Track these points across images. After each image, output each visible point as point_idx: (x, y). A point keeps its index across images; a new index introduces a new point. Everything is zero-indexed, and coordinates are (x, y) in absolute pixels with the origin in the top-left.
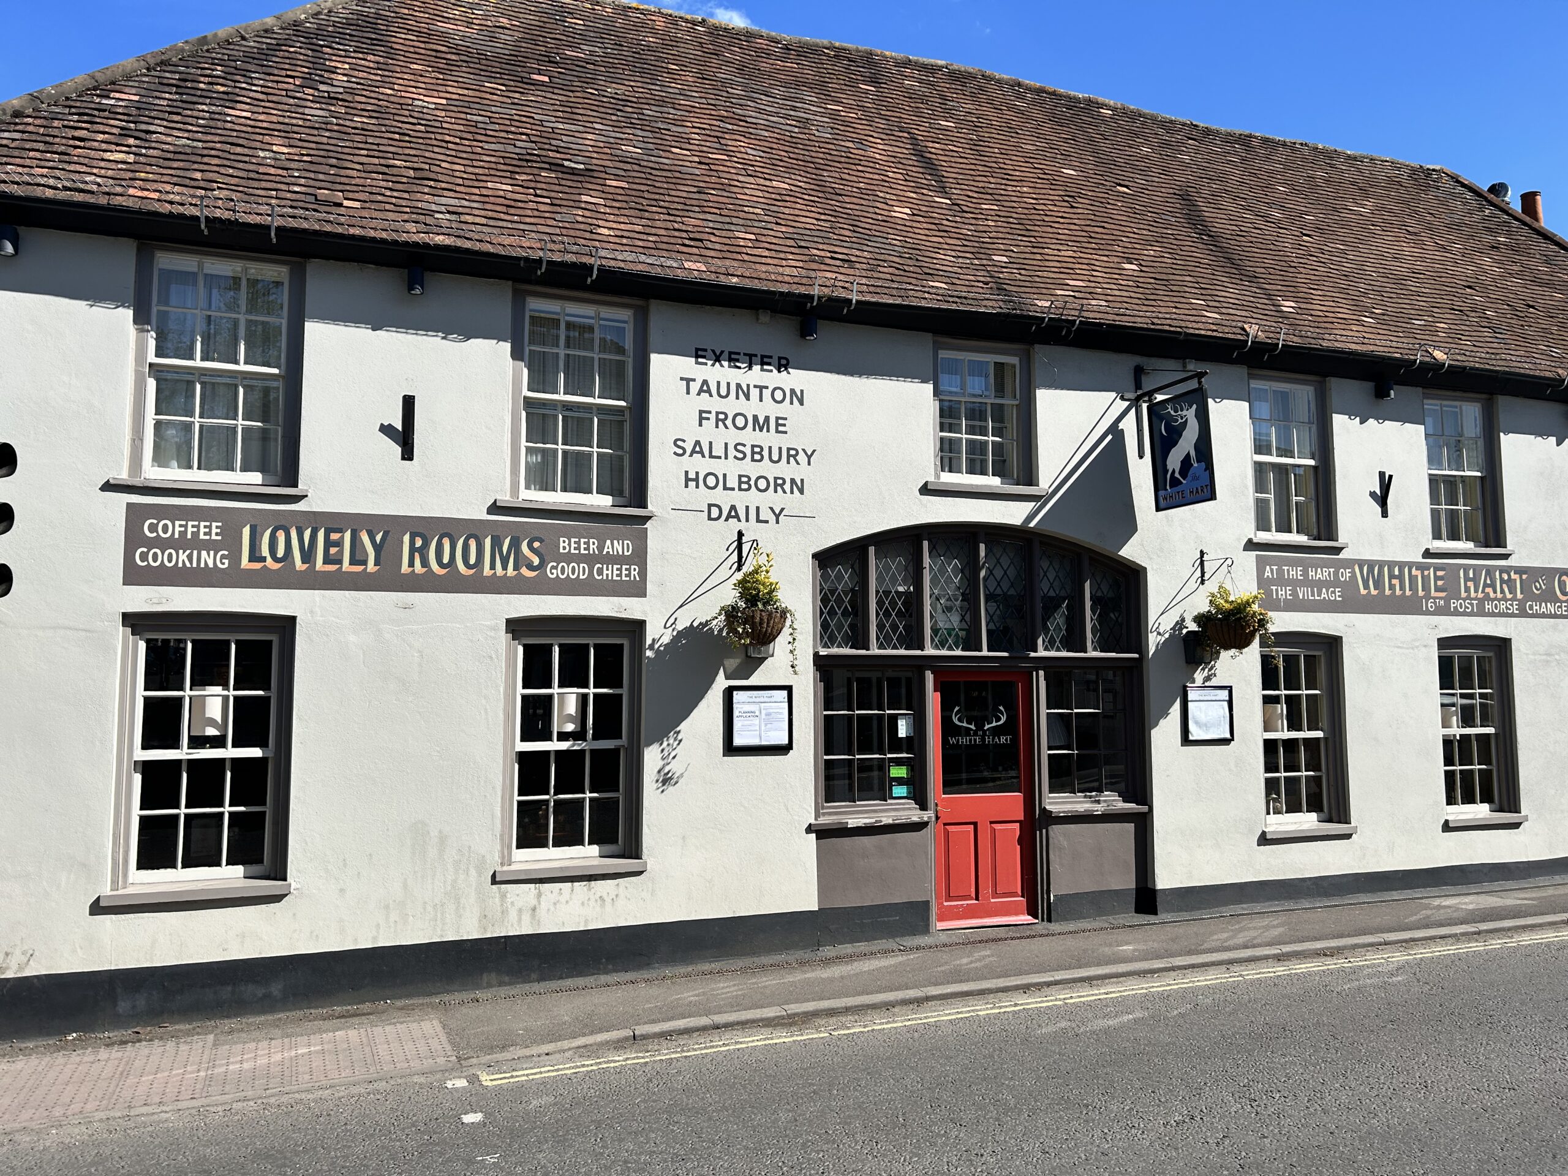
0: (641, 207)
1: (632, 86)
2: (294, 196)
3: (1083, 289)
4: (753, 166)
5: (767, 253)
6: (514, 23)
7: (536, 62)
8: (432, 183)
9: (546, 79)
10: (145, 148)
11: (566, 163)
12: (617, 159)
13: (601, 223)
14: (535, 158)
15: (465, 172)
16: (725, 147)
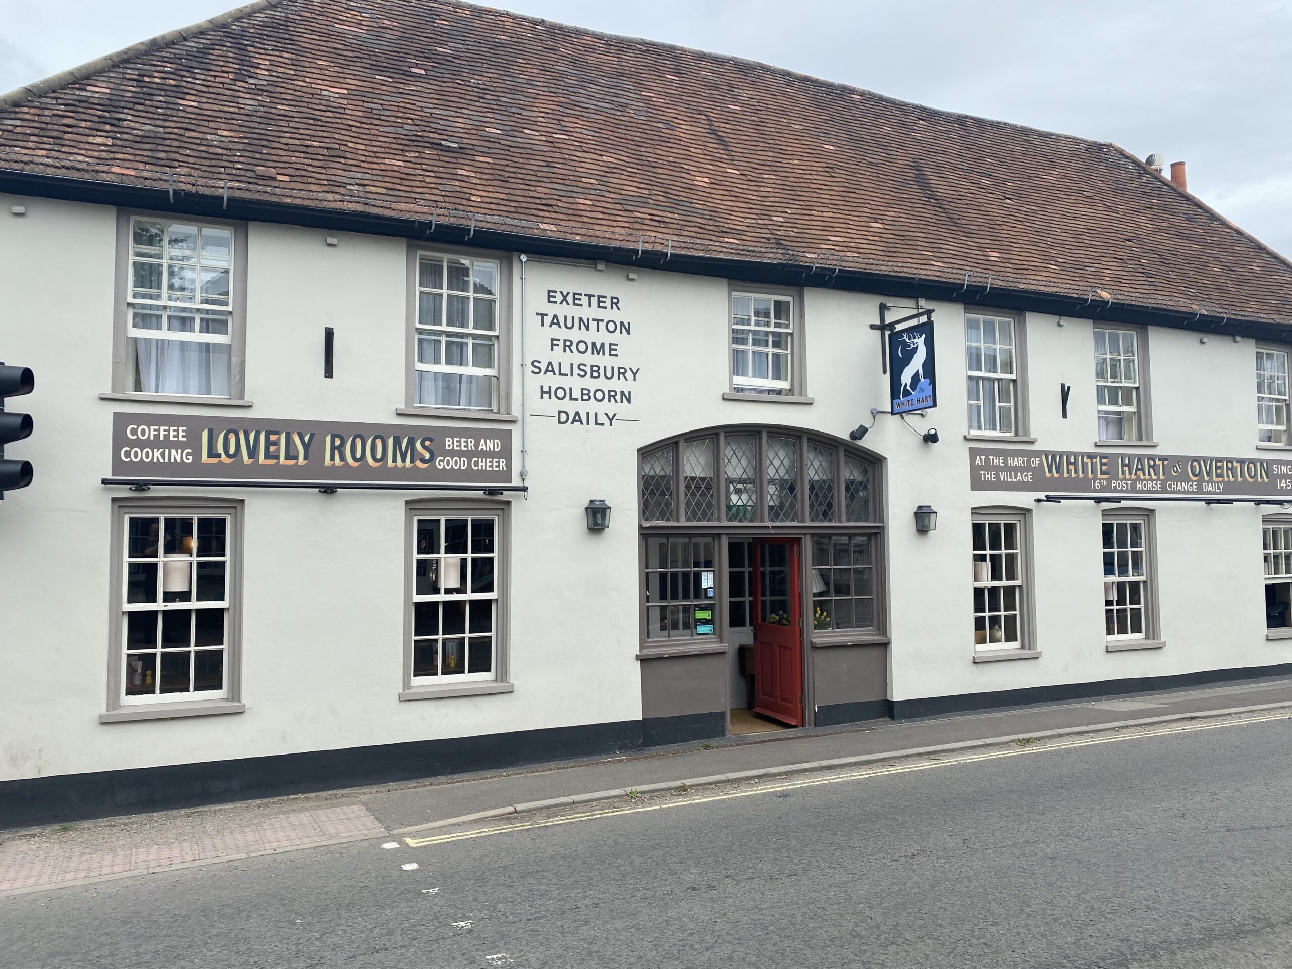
0: (503, 179)
1: (490, 77)
2: (238, 172)
3: (840, 244)
4: (586, 143)
5: (600, 216)
6: (394, 24)
7: (414, 57)
8: (342, 161)
9: (423, 72)
10: (119, 133)
11: (443, 143)
12: (482, 138)
13: (474, 192)
14: (419, 139)
15: (366, 150)
16: (565, 129)
